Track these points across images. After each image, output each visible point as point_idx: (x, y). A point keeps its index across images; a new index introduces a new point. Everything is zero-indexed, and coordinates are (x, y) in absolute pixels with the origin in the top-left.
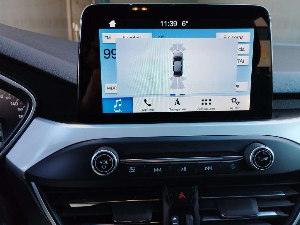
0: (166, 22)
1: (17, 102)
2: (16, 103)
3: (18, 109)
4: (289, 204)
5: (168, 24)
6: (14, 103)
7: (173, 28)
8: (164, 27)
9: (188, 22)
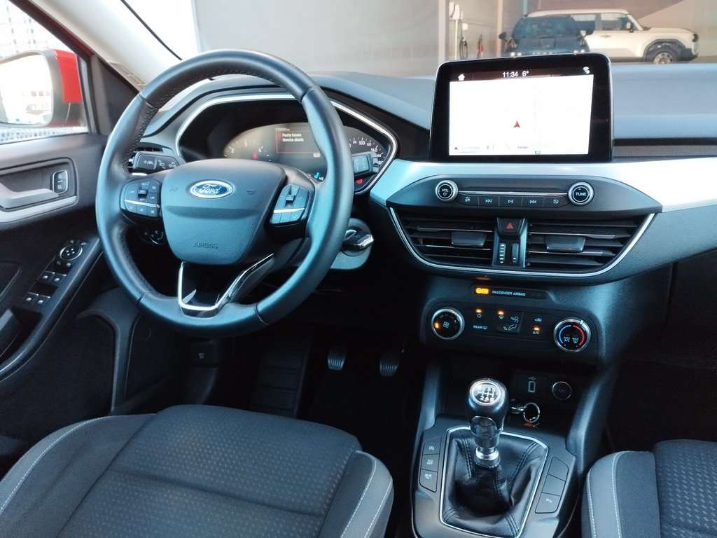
0: (508, 73)
4: (619, 245)
5: (509, 75)
7: (515, 77)
8: (506, 78)
9: (528, 72)
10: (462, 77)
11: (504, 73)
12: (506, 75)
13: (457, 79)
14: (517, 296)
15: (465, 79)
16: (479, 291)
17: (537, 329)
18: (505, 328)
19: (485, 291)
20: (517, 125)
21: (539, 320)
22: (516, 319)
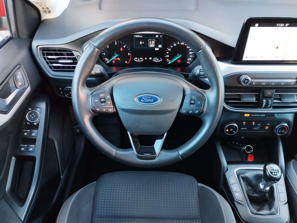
1: (190, 46)
3: (189, 49)
5: (280, 25)
7: (282, 26)
8: (278, 26)
9: (288, 24)
10: (257, 25)
11: (278, 24)
12: (278, 25)
13: (254, 26)
14: (262, 116)
15: (258, 26)
16: (246, 115)
17: (267, 127)
18: (255, 128)
19: (248, 115)
20: (277, 48)
21: (269, 124)
22: (259, 125)
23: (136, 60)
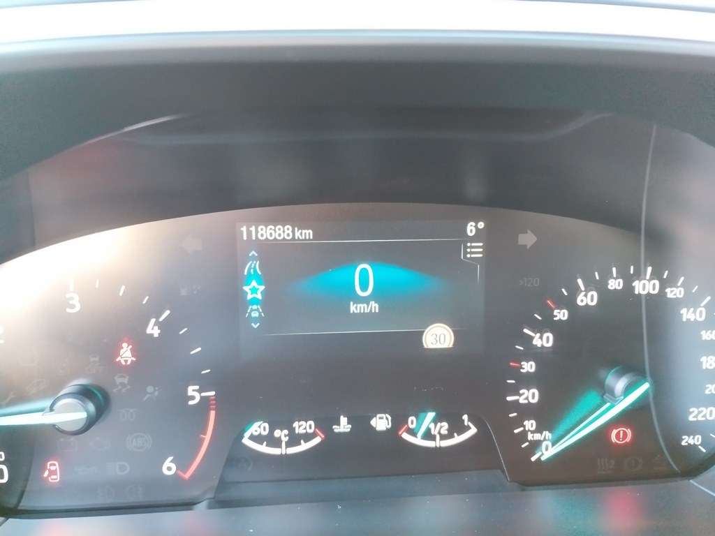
1: (704, 307)
2: (701, 312)
3: (703, 333)
6: (694, 312)
23: (257, 439)
